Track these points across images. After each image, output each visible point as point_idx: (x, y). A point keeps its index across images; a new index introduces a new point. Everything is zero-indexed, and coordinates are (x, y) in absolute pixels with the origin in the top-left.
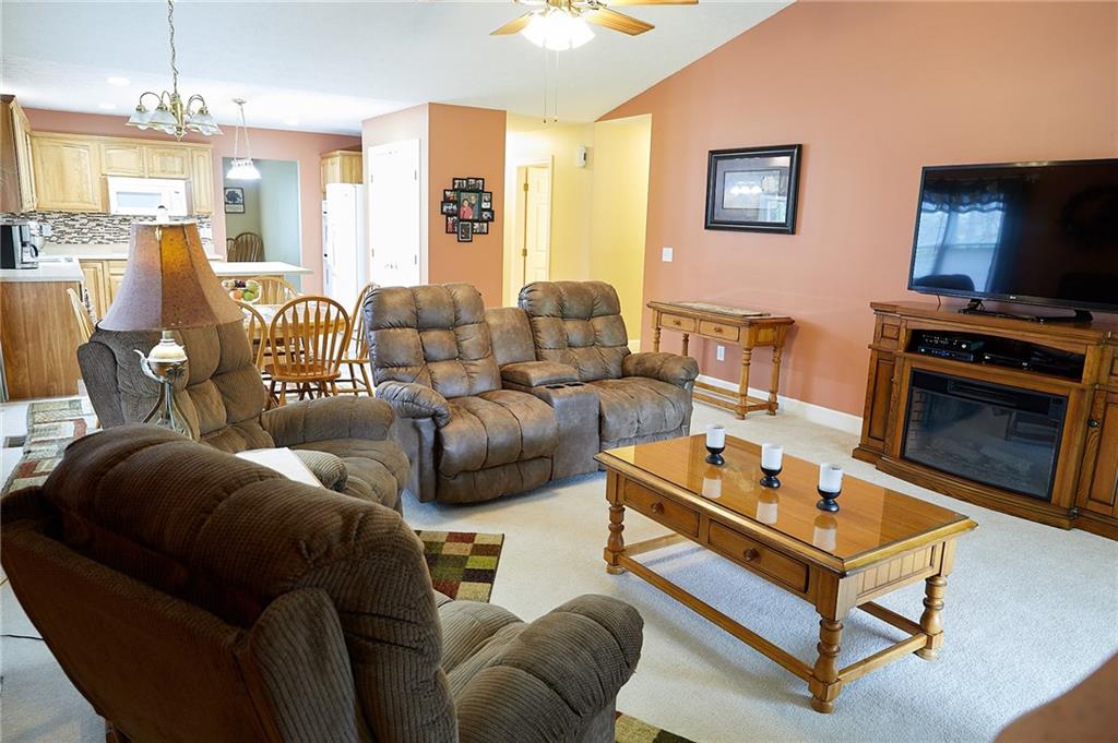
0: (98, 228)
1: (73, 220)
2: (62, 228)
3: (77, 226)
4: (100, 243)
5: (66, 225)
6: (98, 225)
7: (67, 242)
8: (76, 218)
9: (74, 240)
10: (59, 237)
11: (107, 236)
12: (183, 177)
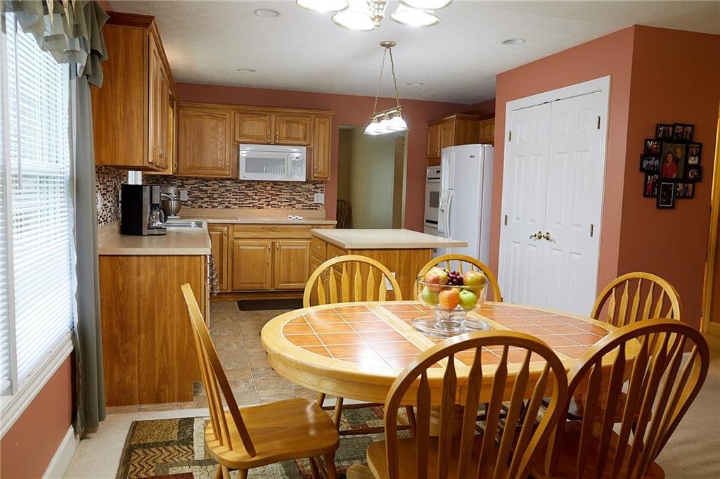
0: (227, 193)
1: (207, 186)
2: (197, 193)
3: (210, 191)
4: (227, 207)
5: (200, 190)
6: (227, 190)
7: (200, 207)
8: (209, 183)
9: (205, 205)
10: (193, 202)
11: (234, 201)
12: (305, 143)
